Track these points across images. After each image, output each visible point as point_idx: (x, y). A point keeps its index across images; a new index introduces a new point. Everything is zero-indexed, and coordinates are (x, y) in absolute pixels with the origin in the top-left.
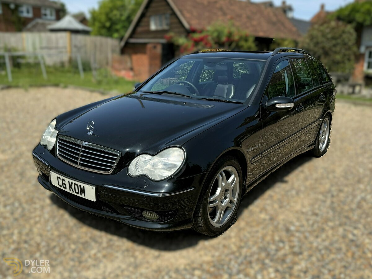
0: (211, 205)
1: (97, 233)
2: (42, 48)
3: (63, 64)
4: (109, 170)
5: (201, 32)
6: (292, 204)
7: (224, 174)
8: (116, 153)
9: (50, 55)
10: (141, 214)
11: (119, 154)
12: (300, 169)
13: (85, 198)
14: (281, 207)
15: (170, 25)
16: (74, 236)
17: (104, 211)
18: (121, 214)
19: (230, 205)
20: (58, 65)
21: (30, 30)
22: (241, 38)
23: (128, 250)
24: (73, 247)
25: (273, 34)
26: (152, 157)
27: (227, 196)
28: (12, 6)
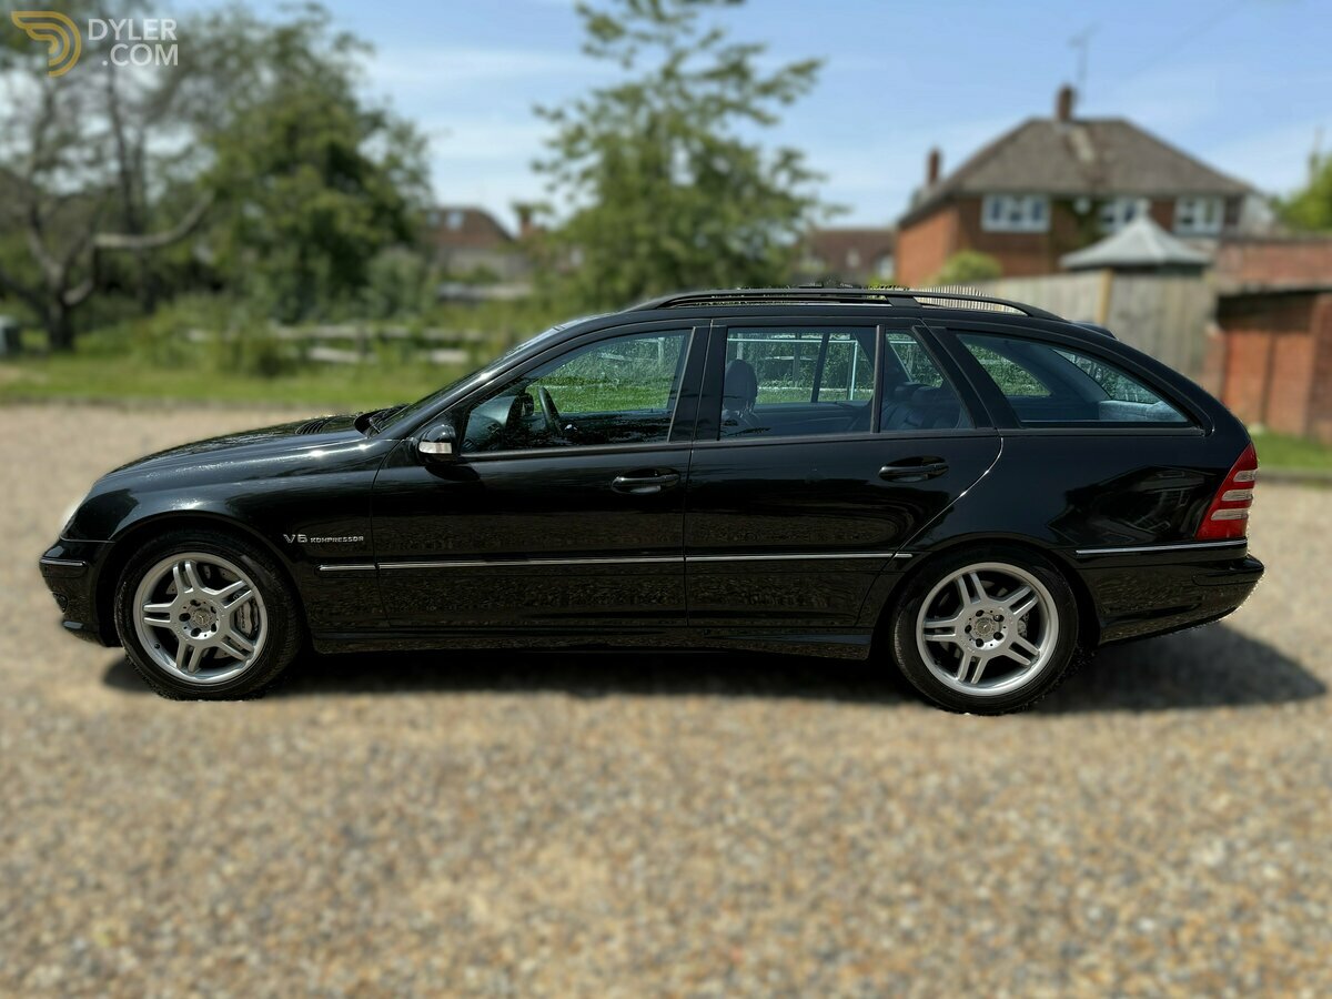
27: (216, 624)
28: (1082, 206)
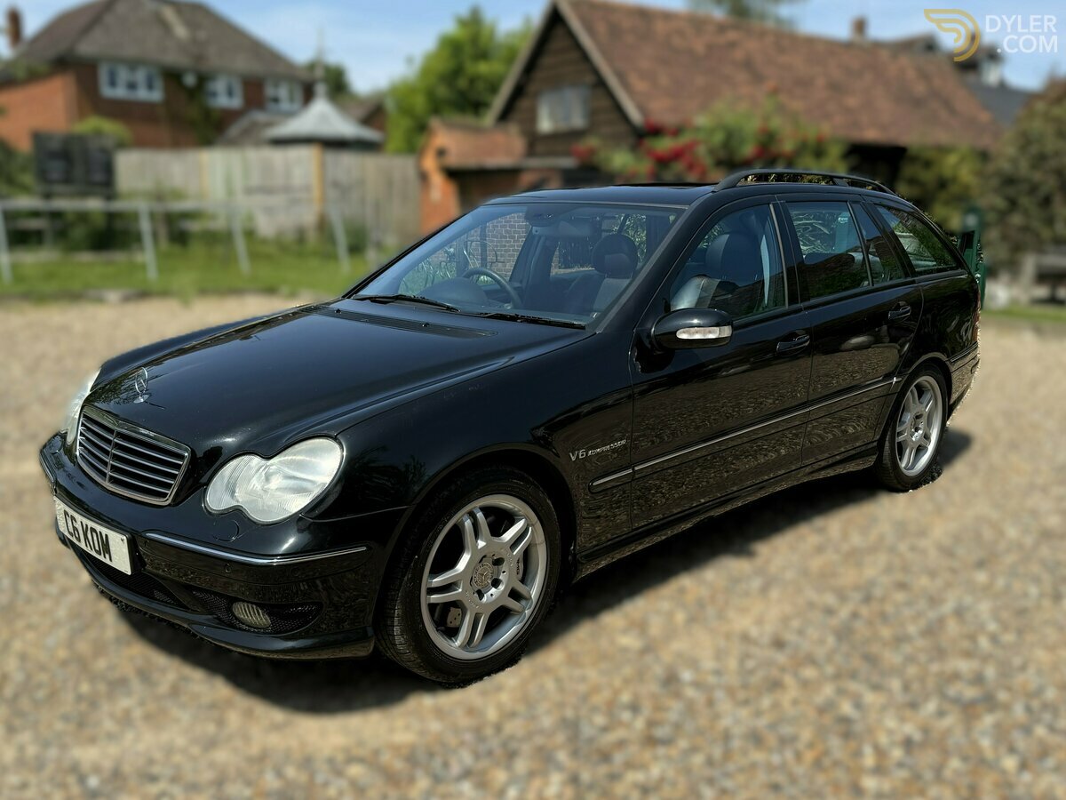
0: (435, 598)
1: (160, 659)
2: (249, 191)
3: (301, 236)
4: (164, 495)
5: (677, 132)
6: (731, 614)
7: (480, 515)
8: (180, 452)
9: (269, 211)
10: (229, 610)
11: (186, 454)
12: (819, 522)
13: (113, 565)
14: (692, 620)
15: (592, 114)
16: (101, 664)
17: (159, 600)
18: (194, 611)
19: (512, 604)
20: (290, 237)
21: (233, 143)
22: (803, 147)
23: (213, 706)
24: (85, 688)
25: (910, 135)
26: (263, 462)
27: (501, 578)
28: (190, 80)
